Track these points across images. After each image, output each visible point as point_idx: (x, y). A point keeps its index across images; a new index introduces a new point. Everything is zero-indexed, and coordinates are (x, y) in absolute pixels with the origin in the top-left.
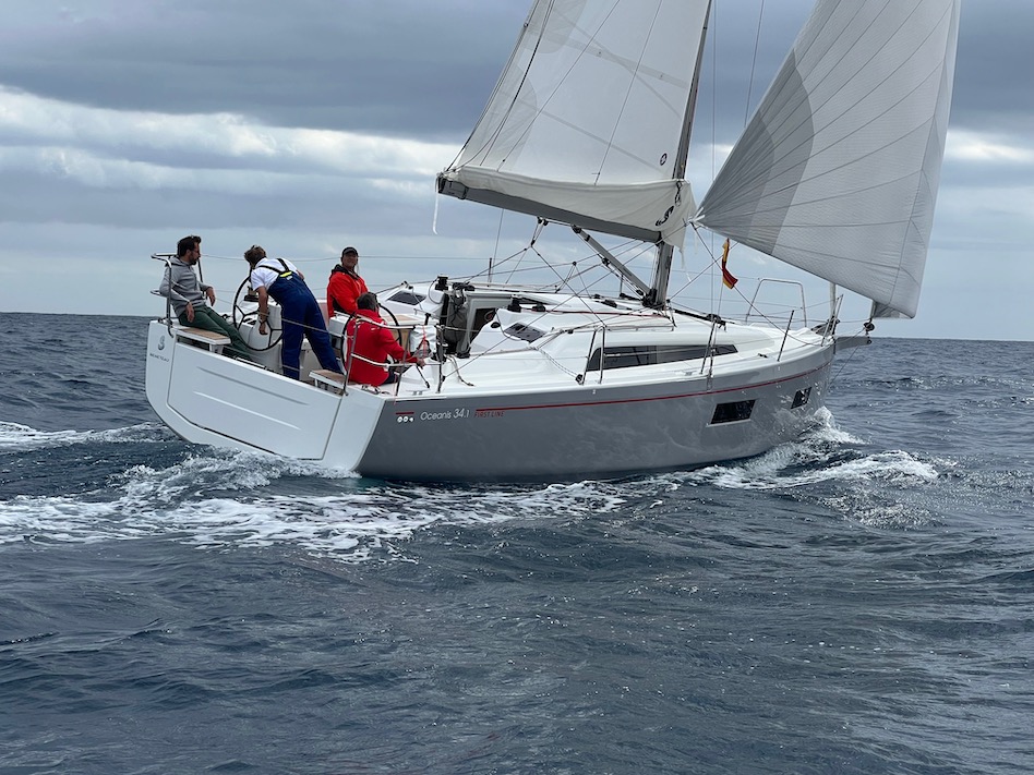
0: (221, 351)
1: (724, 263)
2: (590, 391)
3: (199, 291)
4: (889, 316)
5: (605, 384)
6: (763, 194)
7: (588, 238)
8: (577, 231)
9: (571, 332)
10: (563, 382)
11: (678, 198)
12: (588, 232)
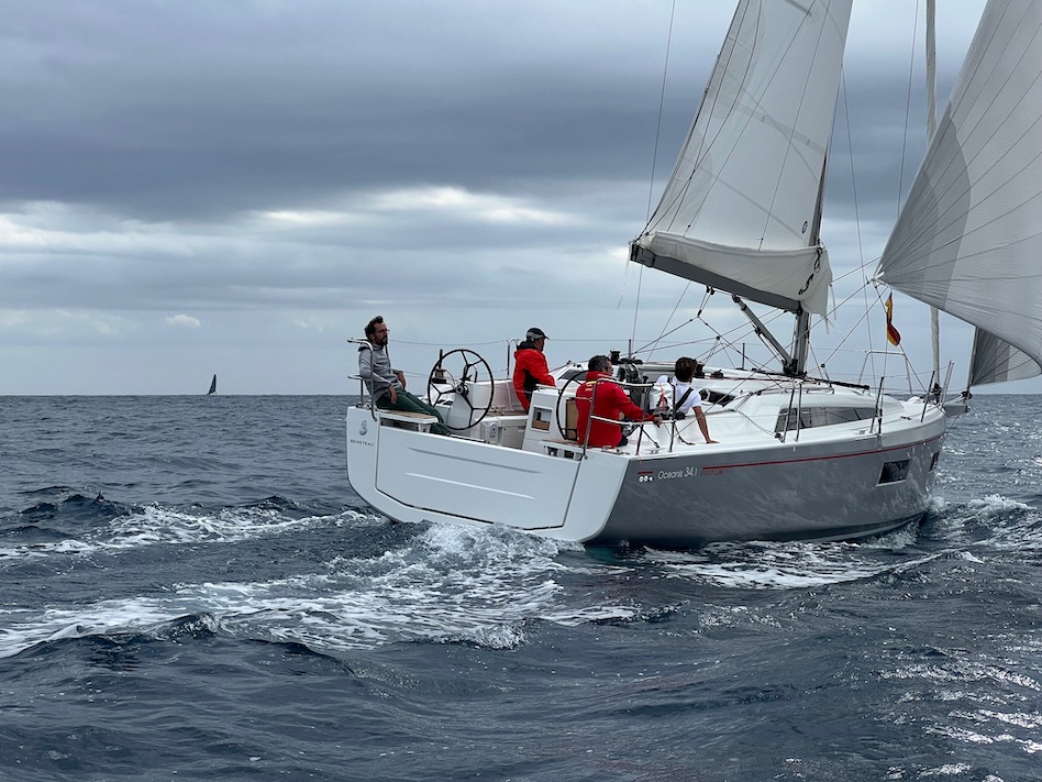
0: (428, 430)
1: (889, 321)
2: (789, 449)
3: (392, 374)
4: (993, 381)
5: (801, 441)
6: (933, 248)
7: (745, 308)
8: (736, 300)
9: (759, 393)
10: (765, 440)
11: (817, 265)
12: (745, 301)
